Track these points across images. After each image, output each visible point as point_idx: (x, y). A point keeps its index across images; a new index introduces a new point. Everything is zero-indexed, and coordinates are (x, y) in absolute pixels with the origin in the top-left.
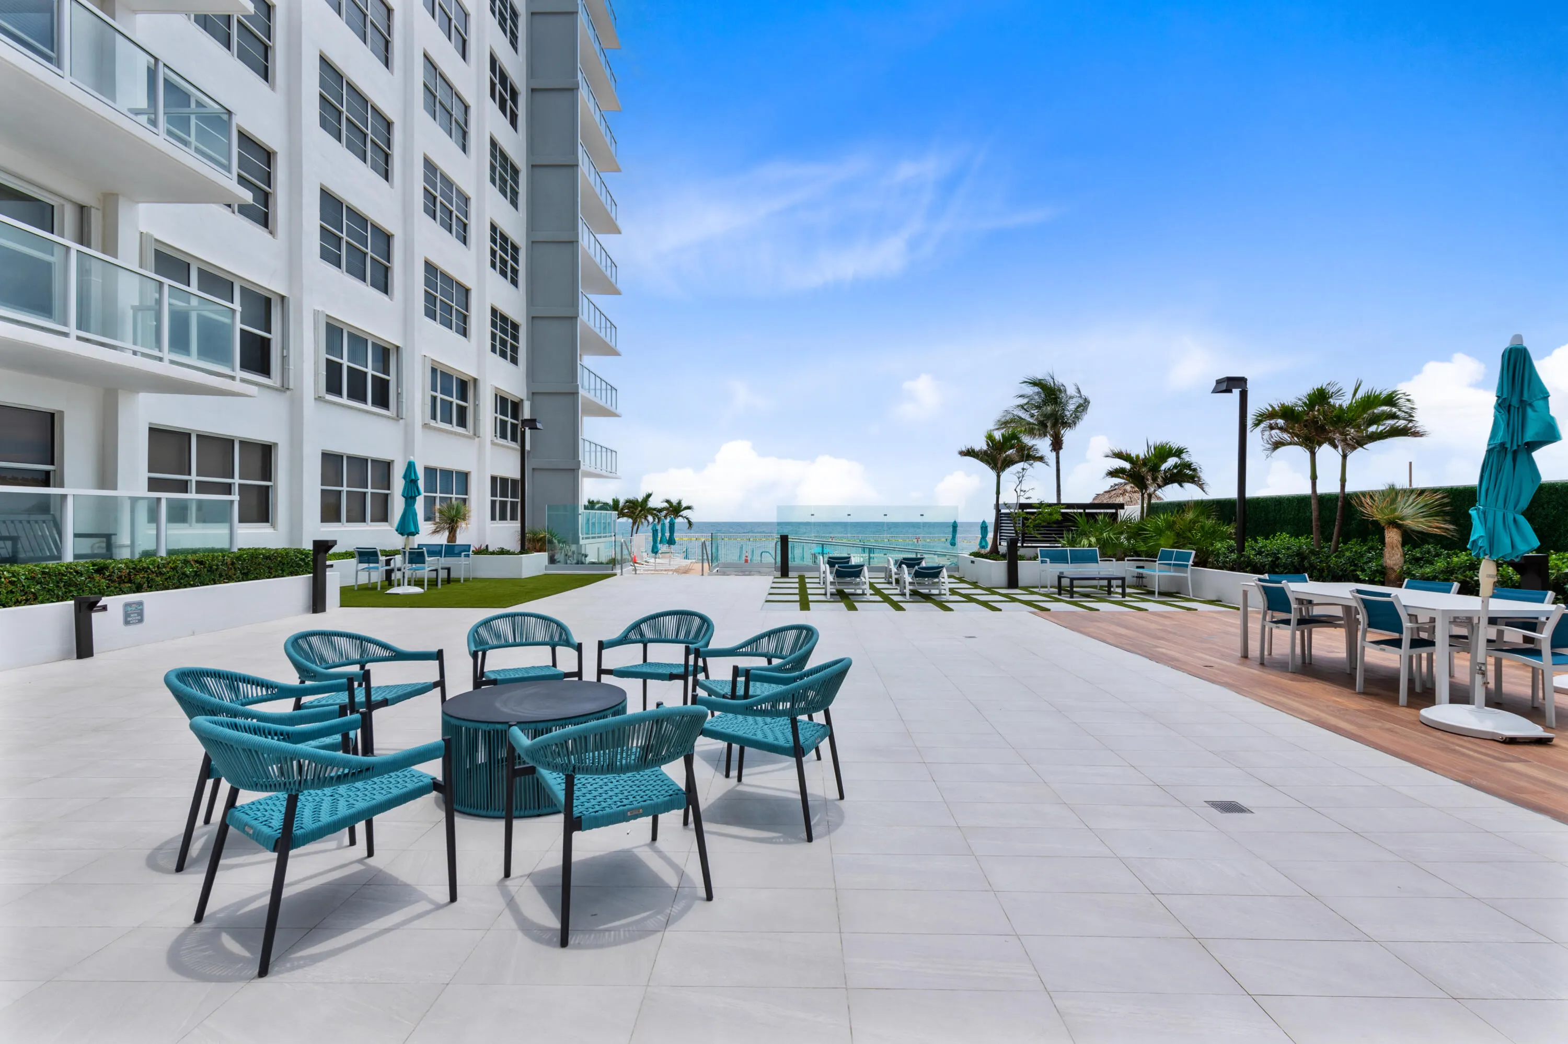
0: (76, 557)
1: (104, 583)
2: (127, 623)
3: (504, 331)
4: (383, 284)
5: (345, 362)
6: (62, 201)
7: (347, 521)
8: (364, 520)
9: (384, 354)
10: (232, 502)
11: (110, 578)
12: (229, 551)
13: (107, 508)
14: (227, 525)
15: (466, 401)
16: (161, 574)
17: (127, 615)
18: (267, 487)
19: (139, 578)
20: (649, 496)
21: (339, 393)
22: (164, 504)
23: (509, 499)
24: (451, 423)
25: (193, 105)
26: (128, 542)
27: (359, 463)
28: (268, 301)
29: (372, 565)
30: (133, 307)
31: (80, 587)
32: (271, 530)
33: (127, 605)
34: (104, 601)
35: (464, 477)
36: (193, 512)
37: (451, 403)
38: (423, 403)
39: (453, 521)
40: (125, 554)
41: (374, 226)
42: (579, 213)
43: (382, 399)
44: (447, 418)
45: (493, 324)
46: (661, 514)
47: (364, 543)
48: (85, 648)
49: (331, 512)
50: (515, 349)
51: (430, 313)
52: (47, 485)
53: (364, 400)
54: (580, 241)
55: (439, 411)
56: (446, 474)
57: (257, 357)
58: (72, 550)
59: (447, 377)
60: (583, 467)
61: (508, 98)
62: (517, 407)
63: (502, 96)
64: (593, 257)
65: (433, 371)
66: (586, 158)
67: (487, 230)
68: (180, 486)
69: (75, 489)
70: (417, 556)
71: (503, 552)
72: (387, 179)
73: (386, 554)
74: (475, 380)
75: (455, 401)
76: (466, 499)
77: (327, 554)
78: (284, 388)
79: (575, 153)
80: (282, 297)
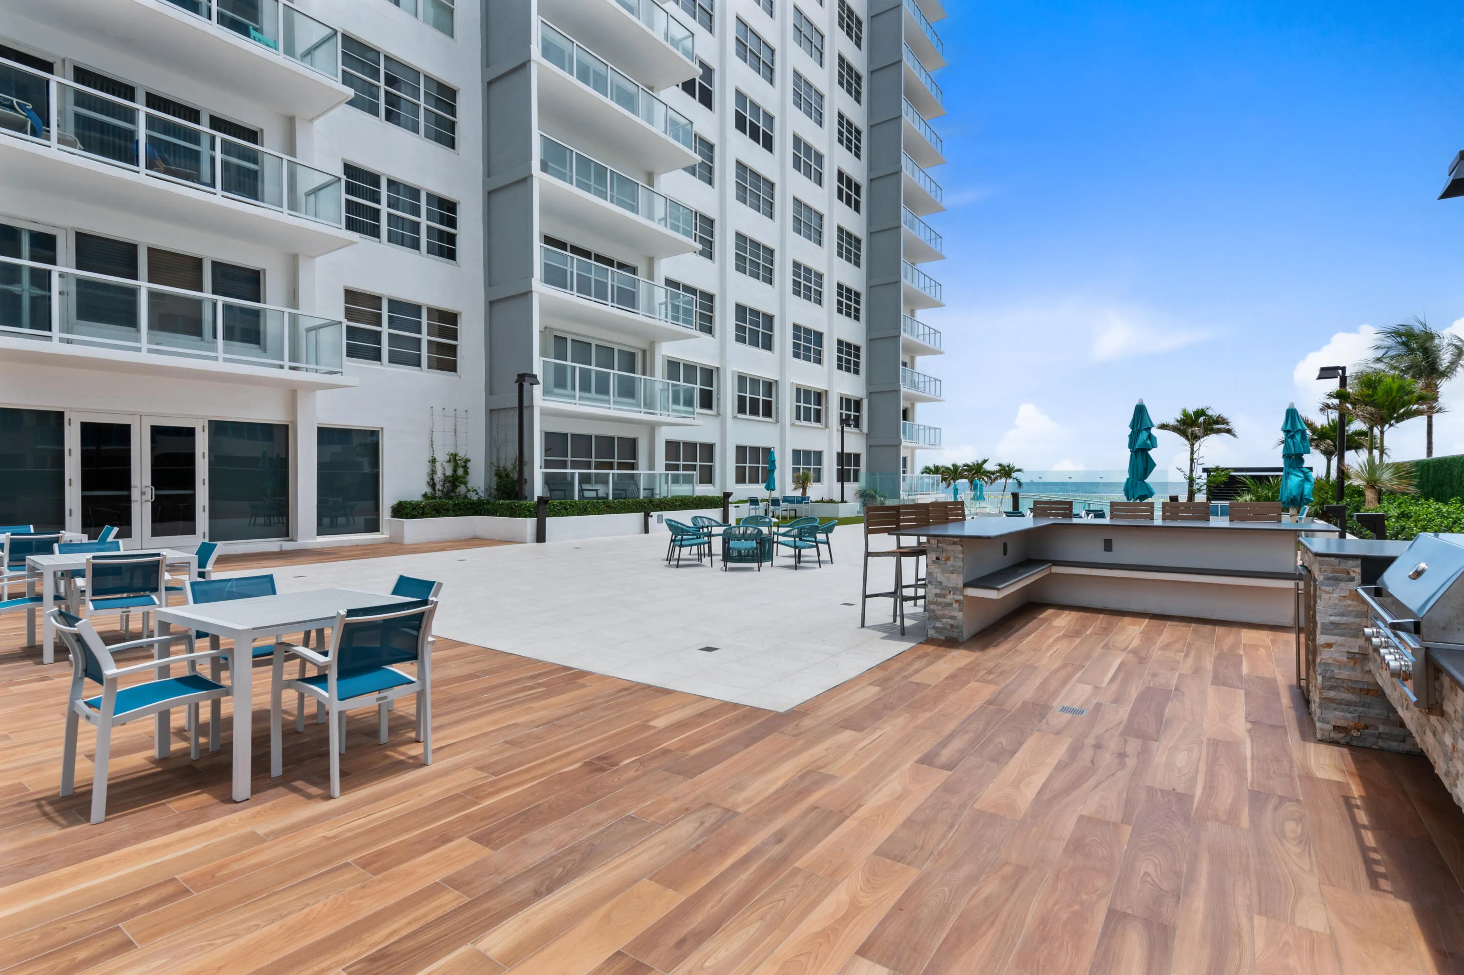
0: (644, 498)
1: (652, 507)
2: (658, 523)
3: (849, 354)
4: (768, 345)
5: (748, 395)
6: (637, 350)
7: (748, 483)
8: (756, 482)
9: (769, 386)
10: (696, 474)
11: (653, 505)
12: (693, 496)
13: (652, 478)
14: (693, 485)
15: (820, 405)
16: (669, 505)
17: (658, 520)
18: (711, 466)
19: (662, 506)
20: (985, 461)
21: (745, 413)
22: (670, 476)
23: (852, 468)
24: (810, 421)
25: (682, 298)
26: (659, 491)
27: (755, 450)
28: (712, 371)
29: (756, 506)
30: (658, 389)
31: (645, 508)
32: (712, 488)
33: (658, 516)
34: (652, 513)
35: (819, 455)
36: (681, 478)
37: (810, 408)
38: (792, 412)
39: (805, 482)
40: (658, 497)
41: (764, 314)
42: (902, 259)
43: (768, 413)
44: (807, 418)
45: (840, 351)
46: (995, 476)
47: (754, 495)
48: (646, 531)
49: (740, 478)
50: (857, 364)
51: (796, 355)
52: (633, 469)
53: (758, 415)
54: (903, 279)
55: (802, 414)
56: (807, 453)
57: (707, 401)
58: (642, 494)
59: (807, 392)
60: (904, 443)
61: (853, 194)
62: (858, 404)
63: (848, 195)
64: (915, 286)
65: (798, 390)
66: (909, 216)
67: (835, 289)
68: (677, 467)
69: (642, 471)
70: (775, 502)
71: (831, 501)
72: (771, 284)
73: (763, 501)
74: (826, 391)
75: (813, 406)
76: (820, 469)
77: (730, 500)
78: (718, 414)
79: (899, 218)
80: (718, 368)
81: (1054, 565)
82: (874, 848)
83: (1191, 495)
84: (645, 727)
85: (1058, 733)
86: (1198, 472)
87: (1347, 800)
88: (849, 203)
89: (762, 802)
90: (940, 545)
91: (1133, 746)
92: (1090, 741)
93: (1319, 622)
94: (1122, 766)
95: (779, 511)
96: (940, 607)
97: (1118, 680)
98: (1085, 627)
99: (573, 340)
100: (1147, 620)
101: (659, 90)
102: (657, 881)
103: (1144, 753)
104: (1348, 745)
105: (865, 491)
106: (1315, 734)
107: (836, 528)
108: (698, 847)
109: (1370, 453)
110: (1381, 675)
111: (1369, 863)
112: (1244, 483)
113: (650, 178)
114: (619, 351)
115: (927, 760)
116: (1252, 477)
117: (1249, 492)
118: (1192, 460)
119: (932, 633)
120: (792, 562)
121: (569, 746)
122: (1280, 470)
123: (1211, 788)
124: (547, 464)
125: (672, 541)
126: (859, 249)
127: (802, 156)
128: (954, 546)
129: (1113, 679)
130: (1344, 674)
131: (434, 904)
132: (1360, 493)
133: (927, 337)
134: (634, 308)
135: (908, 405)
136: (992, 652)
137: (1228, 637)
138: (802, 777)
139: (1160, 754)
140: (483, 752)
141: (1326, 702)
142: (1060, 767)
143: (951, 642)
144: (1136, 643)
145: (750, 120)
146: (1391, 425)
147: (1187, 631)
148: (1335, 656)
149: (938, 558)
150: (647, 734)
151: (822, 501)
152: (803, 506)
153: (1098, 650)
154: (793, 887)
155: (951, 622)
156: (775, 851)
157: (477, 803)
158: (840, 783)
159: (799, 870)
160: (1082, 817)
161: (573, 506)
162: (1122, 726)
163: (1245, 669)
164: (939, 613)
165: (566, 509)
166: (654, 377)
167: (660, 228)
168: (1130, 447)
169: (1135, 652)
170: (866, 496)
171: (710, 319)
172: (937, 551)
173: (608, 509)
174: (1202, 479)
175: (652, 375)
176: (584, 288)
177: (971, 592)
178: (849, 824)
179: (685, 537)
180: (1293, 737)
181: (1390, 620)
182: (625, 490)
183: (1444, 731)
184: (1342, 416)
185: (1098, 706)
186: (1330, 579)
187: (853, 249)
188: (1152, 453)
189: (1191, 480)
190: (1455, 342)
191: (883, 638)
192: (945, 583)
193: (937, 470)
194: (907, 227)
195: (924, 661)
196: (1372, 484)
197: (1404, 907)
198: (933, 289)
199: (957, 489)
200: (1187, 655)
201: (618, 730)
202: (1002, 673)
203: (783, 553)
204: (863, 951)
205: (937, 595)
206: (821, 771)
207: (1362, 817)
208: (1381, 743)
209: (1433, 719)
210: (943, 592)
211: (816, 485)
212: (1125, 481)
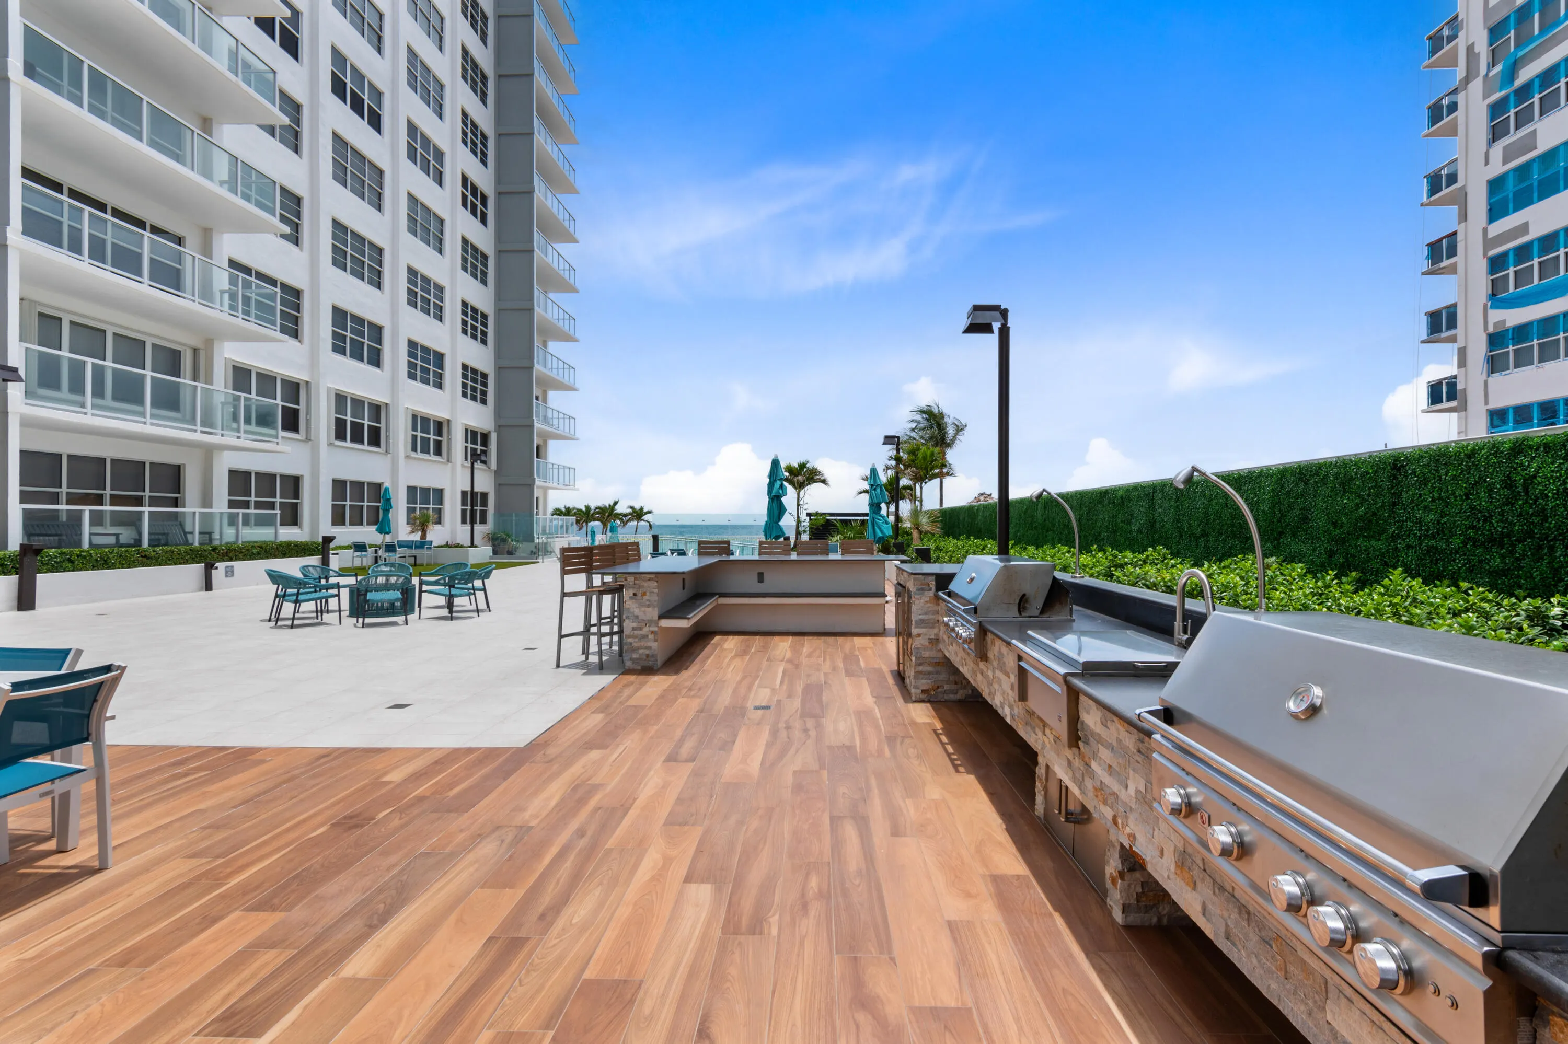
0: (200, 544)
1: (216, 556)
2: (226, 576)
3: (474, 380)
4: (375, 360)
5: (349, 418)
6: (184, 348)
7: (350, 525)
8: (361, 524)
9: (377, 410)
10: (276, 514)
11: (218, 554)
12: (275, 542)
13: (208, 518)
14: (273, 528)
15: (441, 436)
16: (242, 552)
17: (226, 572)
18: (297, 504)
19: (231, 554)
20: (616, 503)
21: (344, 439)
22: (241, 516)
23: (479, 508)
24: (429, 453)
25: (254, 288)
26: (218, 537)
27: (358, 485)
28: (298, 385)
29: (363, 553)
30: (221, 403)
31: (205, 557)
32: (299, 531)
33: (227, 567)
34: (217, 564)
35: (439, 493)
36: (254, 521)
37: (429, 439)
38: (406, 442)
39: (423, 524)
40: (223, 543)
41: (370, 323)
42: (535, 286)
43: (375, 440)
44: (425, 450)
45: (464, 376)
46: (627, 518)
47: (359, 539)
48: (208, 587)
49: (338, 518)
50: (484, 393)
51: (412, 376)
52: (176, 506)
53: (362, 442)
54: (536, 308)
55: (420, 445)
56: (425, 491)
57: (291, 422)
58: (196, 540)
59: (425, 420)
60: (538, 482)
61: (478, 203)
62: (485, 437)
63: (473, 204)
64: (549, 315)
65: (414, 417)
66: (542, 241)
67: (459, 307)
68: (246, 505)
69: (191, 508)
70: (390, 548)
71: (458, 546)
72: (379, 288)
73: (371, 546)
74: (448, 421)
75: (432, 437)
76: (440, 509)
77: (332, 545)
78: (308, 439)
79: (532, 241)
80: (307, 382)
81: (720, 597)
82: (662, 821)
83: (798, 533)
84: (377, 784)
85: (759, 724)
86: (803, 517)
87: (935, 731)
88: (474, 213)
89: (548, 815)
90: (637, 582)
91: (810, 723)
92: (782, 725)
93: (913, 620)
94: (809, 737)
95: (395, 557)
96: (636, 640)
97: (786, 682)
98: (748, 647)
99: (72, 323)
100: (791, 637)
101: (222, 15)
102: (489, 887)
103: (819, 726)
104: (929, 701)
105: (494, 534)
106: (911, 698)
107: (494, 571)
108: (511, 857)
109: (915, 503)
110: (947, 650)
111: (952, 761)
112: (835, 525)
113: (207, 124)
114: (154, 345)
115: (672, 758)
116: (841, 520)
117: (838, 533)
118: (798, 505)
119: (628, 664)
120: (445, 612)
121: (293, 817)
122: (866, 515)
123: (864, 739)
124: (25, 497)
125: (277, 596)
126: (486, 266)
127: (418, 147)
128: (649, 582)
129: (782, 682)
130: (927, 654)
131: (256, 965)
132: (908, 534)
133: (561, 371)
134: (178, 290)
135: (541, 443)
136: (685, 674)
137: (848, 644)
138: (575, 789)
139: (828, 724)
140: (179, 843)
141: (918, 674)
142: (769, 745)
143: (648, 670)
144: (788, 655)
145: (351, 88)
146: (926, 483)
147: (820, 642)
148: (922, 642)
149: (635, 594)
150: (383, 791)
151: (447, 545)
152: (425, 552)
153: (765, 663)
154: (613, 860)
155: (647, 652)
156: (583, 843)
157: (221, 885)
158: (609, 788)
159: (611, 850)
160: (795, 772)
161: (84, 557)
162: (799, 712)
163: (862, 664)
164: (635, 645)
165: (72, 562)
166: (212, 384)
167: (224, 192)
168: (768, 494)
169: (790, 661)
170: (497, 539)
171: (296, 320)
172: (634, 588)
173: (144, 560)
174: (806, 522)
175: (209, 381)
176: (97, 253)
177: (665, 623)
178: (632, 814)
179: (301, 591)
180: (900, 701)
181: (963, 608)
182: (167, 534)
183: (988, 669)
184: (897, 473)
185: (779, 702)
186: (919, 590)
187: (479, 265)
188: (784, 499)
189: (799, 522)
190: (957, 423)
191: (584, 674)
192: (642, 616)
193: (568, 512)
194: (540, 253)
195: (632, 688)
196: (917, 526)
197: (972, 778)
198: (567, 322)
199: (594, 532)
200: (825, 660)
201: (346, 792)
202: (700, 689)
203: (432, 600)
204: (688, 879)
205: (634, 629)
206: (589, 782)
207: (944, 739)
208: (946, 697)
209: (982, 665)
210: (639, 625)
211: (437, 527)
212: (763, 523)
